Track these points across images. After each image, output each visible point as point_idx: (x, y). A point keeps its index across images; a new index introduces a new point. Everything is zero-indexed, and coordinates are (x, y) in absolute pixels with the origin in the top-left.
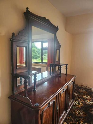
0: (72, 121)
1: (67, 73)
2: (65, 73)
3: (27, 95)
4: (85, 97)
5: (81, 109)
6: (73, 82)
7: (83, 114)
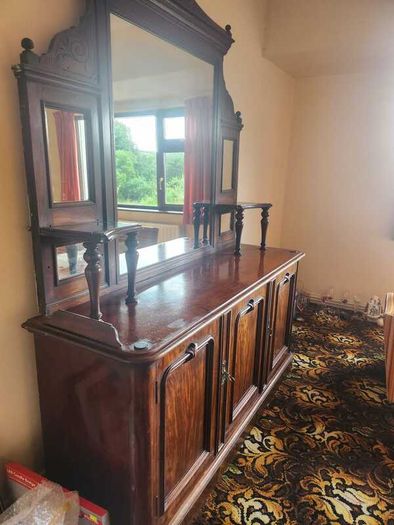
0: (283, 424)
1: (268, 244)
2: (258, 243)
3: (100, 313)
4: (336, 339)
5: (320, 382)
6: (289, 278)
7: (324, 399)
